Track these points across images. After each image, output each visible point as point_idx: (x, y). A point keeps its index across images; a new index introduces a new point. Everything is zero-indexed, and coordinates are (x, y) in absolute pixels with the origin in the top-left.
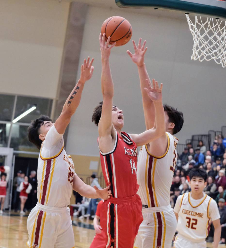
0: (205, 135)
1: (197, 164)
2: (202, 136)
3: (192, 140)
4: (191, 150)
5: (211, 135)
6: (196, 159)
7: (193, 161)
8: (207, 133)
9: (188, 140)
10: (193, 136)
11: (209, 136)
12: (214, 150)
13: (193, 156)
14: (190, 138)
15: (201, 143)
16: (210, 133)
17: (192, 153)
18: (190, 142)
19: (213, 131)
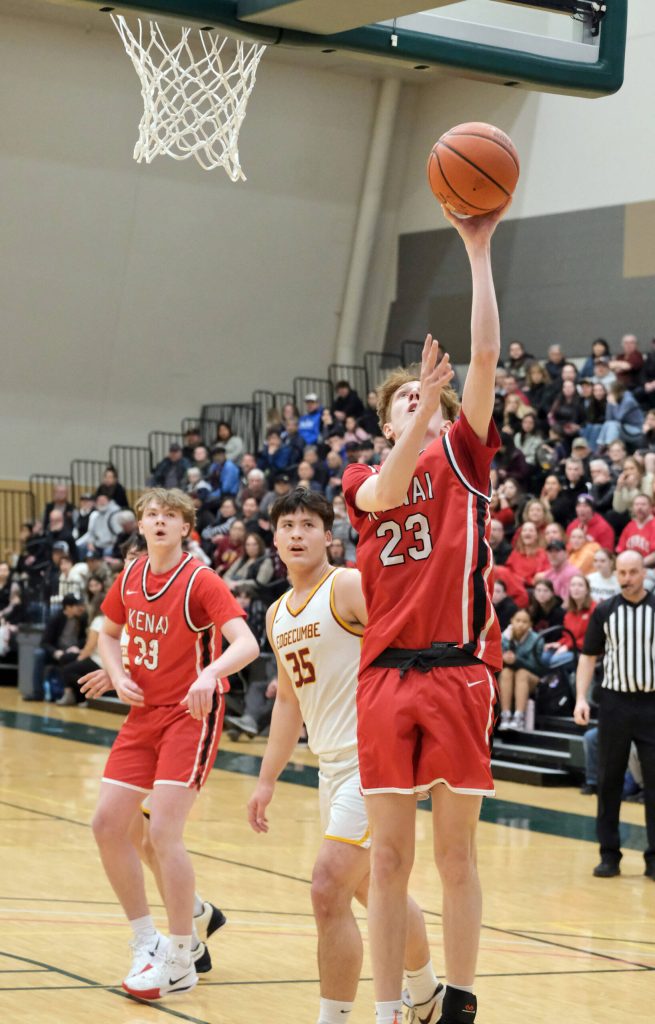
0: (241, 406)
1: (216, 495)
2: (234, 406)
3: (203, 420)
4: (200, 453)
5: (260, 404)
6: (215, 481)
7: (203, 485)
8: (247, 399)
9: (189, 420)
10: (205, 409)
11: (254, 408)
12: (272, 451)
13: (204, 470)
14: (197, 414)
15: (224, 431)
16: (257, 399)
17: (201, 462)
18: (194, 425)
19: (268, 393)
